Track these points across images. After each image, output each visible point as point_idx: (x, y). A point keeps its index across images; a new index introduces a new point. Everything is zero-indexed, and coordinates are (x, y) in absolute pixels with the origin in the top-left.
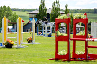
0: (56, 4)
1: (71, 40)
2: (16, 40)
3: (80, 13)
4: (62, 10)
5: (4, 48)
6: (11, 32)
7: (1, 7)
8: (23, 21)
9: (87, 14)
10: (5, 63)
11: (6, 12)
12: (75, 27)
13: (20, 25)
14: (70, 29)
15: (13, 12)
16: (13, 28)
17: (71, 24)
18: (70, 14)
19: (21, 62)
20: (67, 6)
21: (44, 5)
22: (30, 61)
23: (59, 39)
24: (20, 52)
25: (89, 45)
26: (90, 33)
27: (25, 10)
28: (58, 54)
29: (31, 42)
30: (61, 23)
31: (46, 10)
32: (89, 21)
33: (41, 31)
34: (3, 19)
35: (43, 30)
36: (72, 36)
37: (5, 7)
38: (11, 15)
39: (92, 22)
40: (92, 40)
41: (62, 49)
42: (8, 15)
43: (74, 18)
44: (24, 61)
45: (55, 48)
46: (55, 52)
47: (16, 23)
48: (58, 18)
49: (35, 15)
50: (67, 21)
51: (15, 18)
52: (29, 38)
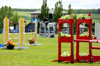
0: (59, 4)
1: (75, 41)
2: (18, 42)
3: (84, 13)
4: (65, 10)
5: (5, 49)
6: (13, 32)
7: (3, 7)
8: (25, 22)
9: (91, 14)
10: (6, 65)
11: (8, 12)
12: (79, 28)
13: (22, 26)
14: (73, 29)
15: (15, 12)
16: (15, 28)
17: (74, 25)
18: (73, 15)
19: (23, 64)
20: (70, 6)
21: (46, 5)
22: (32, 62)
23: (62, 40)
24: (22, 54)
25: (93, 46)
26: (94, 34)
27: (27, 10)
28: (61, 56)
29: (33, 43)
30: (64, 24)
31: (48, 10)
32: (93, 22)
33: (43, 32)
34: (4, 20)
35: (45, 31)
36: (75, 37)
37: (6, 7)
38: (12, 15)
39: (96, 22)
40: (96, 41)
41: (65, 51)
42: (10, 15)
43: (78, 18)
44: (26, 63)
45: (58, 49)
46: (58, 54)
47: (18, 24)
48: (61, 19)
49: (37, 15)
50: (71, 22)
51: (17, 18)
52: (31, 39)
